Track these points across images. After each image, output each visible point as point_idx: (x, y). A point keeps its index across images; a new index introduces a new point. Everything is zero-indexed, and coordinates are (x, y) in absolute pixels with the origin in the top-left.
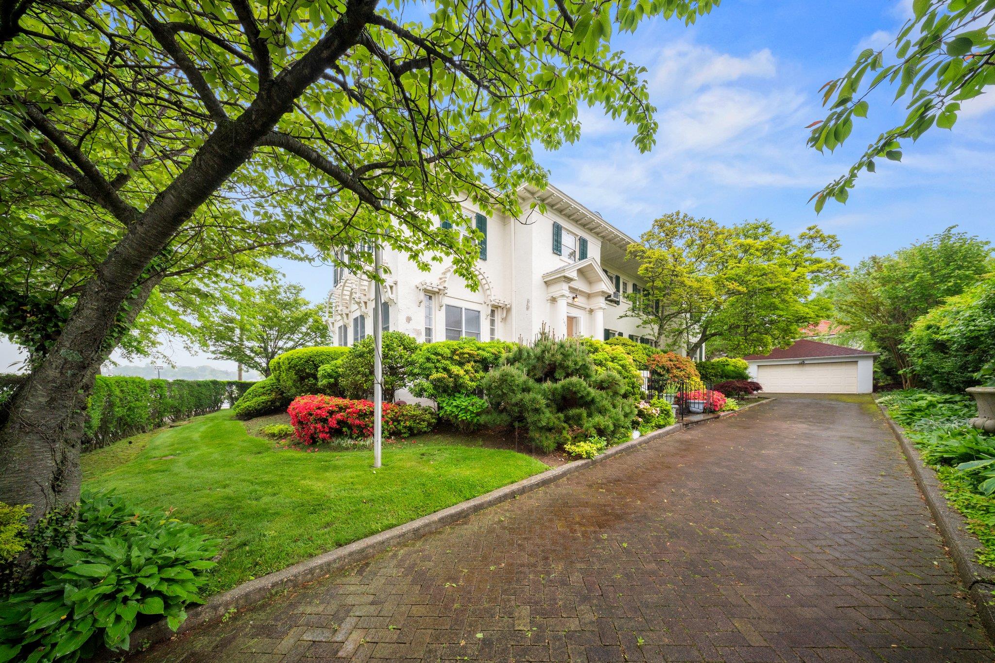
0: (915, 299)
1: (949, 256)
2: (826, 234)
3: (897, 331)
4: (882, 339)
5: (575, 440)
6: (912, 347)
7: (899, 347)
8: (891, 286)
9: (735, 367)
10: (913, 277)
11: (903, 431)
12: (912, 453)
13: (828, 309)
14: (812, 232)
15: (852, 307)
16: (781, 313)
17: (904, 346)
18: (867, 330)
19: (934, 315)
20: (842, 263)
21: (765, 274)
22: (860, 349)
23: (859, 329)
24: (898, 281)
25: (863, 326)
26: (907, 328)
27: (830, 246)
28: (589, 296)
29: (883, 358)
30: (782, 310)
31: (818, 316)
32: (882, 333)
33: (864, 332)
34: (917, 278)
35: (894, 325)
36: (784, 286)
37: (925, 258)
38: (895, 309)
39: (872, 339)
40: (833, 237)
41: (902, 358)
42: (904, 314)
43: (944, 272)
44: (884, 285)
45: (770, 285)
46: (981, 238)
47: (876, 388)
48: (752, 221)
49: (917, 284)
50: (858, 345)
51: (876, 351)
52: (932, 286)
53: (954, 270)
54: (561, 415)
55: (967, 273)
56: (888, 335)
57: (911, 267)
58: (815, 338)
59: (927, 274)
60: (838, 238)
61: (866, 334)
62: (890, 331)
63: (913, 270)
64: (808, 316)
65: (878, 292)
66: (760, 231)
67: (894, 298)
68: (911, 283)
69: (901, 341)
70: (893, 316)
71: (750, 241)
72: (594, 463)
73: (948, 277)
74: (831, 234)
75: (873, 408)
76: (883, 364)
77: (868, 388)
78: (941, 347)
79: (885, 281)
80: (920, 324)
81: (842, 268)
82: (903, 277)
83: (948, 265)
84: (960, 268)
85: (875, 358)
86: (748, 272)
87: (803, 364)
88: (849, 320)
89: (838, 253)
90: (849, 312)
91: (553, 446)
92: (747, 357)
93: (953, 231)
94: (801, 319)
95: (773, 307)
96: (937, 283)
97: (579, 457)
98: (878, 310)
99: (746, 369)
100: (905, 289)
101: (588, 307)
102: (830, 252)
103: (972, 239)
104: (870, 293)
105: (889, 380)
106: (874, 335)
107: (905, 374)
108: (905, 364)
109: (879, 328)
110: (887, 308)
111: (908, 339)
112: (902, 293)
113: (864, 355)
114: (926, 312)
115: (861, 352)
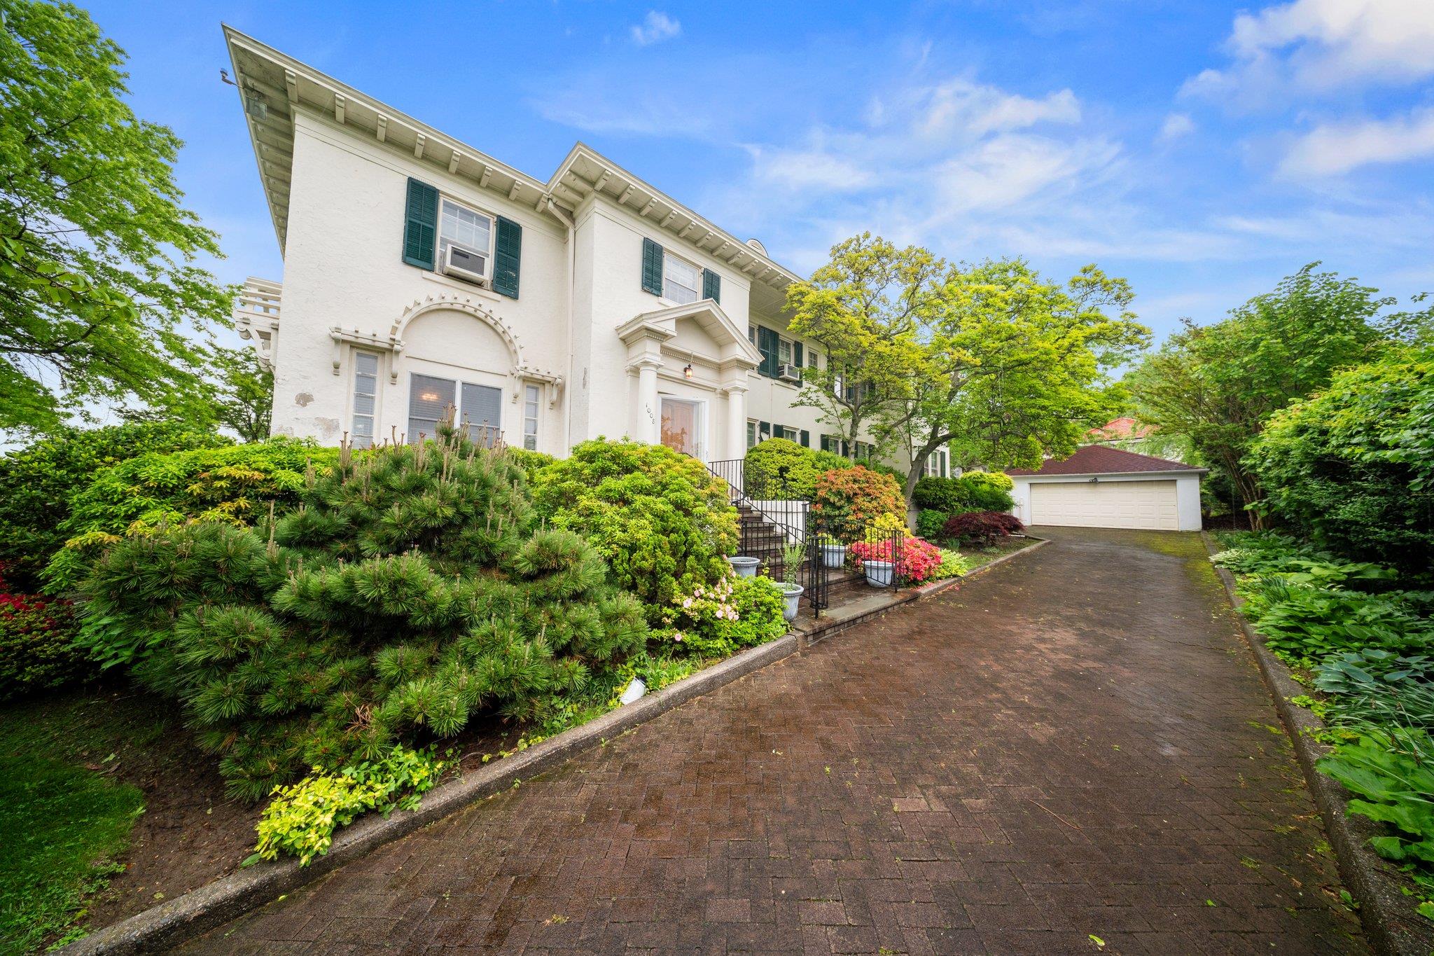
0: (1260, 382)
1: (1311, 313)
2: (1109, 279)
3: (1235, 436)
4: (1210, 448)
6: (1267, 464)
7: (1241, 462)
8: (1218, 361)
9: (992, 485)
10: (1255, 347)
13: (1121, 398)
14: (1089, 277)
15: (1159, 395)
16: (1046, 403)
17: (1250, 462)
18: (1185, 432)
20: (1138, 323)
21: (1011, 337)
22: (1178, 460)
23: (1174, 431)
24: (1229, 355)
25: (1179, 426)
26: (1255, 430)
27: (1118, 298)
28: (719, 368)
29: (1213, 475)
30: (1048, 398)
31: (1104, 408)
32: (1212, 439)
33: (1182, 436)
34: (1261, 348)
35: (1229, 426)
36: (1044, 357)
37: (1270, 315)
38: (1227, 399)
39: (1195, 448)
40: (1121, 283)
41: (1249, 482)
42: (1243, 409)
43: (1305, 337)
44: (1207, 361)
45: (1024, 356)
46: (1363, 283)
47: (1208, 523)
48: (997, 260)
49: (1263, 358)
50: (1175, 455)
51: (1201, 465)
52: (1287, 361)
53: (1321, 335)
55: (1346, 338)
56: (1221, 441)
57: (1249, 331)
58: (1115, 443)
59: (1277, 344)
60: (1129, 284)
61: (1184, 438)
62: (1222, 435)
63: (1253, 336)
64: (1089, 408)
65: (1198, 370)
66: (1011, 275)
67: (1225, 383)
68: (1253, 356)
69: (1245, 453)
70: (1225, 412)
73: (1313, 344)
74: (1118, 278)
76: (1214, 484)
77: (1196, 524)
79: (1209, 354)
80: (1276, 424)
81: (1139, 332)
82: (1238, 347)
83: (1311, 326)
84: (1331, 330)
85: (1202, 476)
86: (987, 334)
87: (1094, 482)
88: (1157, 418)
89: (1131, 308)
90: (1155, 404)
92: (1010, 471)
93: (1313, 272)
95: (1034, 393)
96: (1296, 357)
98: (1200, 400)
99: (1009, 488)
100: (1244, 367)
101: (719, 387)
102: (1118, 305)
103: (1346, 284)
104: (1186, 374)
105: (1225, 509)
106: (1197, 442)
107: (1255, 511)
108: (1254, 493)
109: (1205, 430)
110: (1213, 393)
111: (1256, 449)
112: (1237, 373)
113: (1184, 471)
114: (1283, 405)
115: (1179, 466)
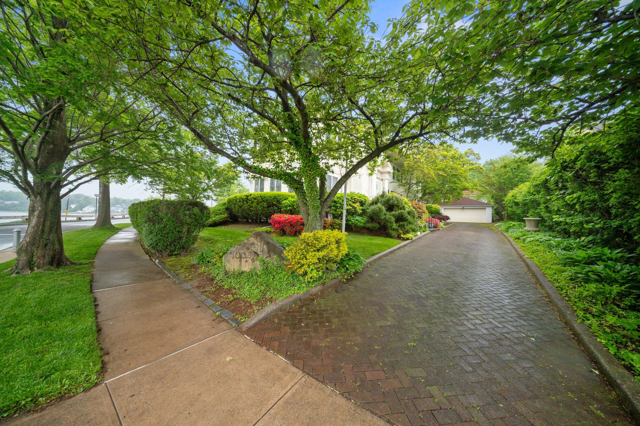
0: (507, 183)
2: (475, 153)
3: (502, 196)
4: (496, 199)
5: (404, 234)
6: (507, 203)
7: (502, 203)
8: (498, 177)
10: (506, 174)
11: (506, 234)
12: (509, 238)
15: (484, 184)
16: (458, 185)
17: (504, 202)
18: (489, 194)
19: (515, 191)
21: (453, 168)
22: (487, 202)
23: (486, 193)
24: (500, 176)
25: (488, 192)
26: (505, 195)
29: (495, 207)
31: (472, 188)
32: (496, 196)
35: (500, 194)
36: (460, 174)
38: (500, 187)
39: (491, 199)
40: (478, 154)
41: (504, 208)
42: (504, 189)
44: (496, 177)
45: (455, 173)
47: (493, 221)
49: (508, 177)
50: (485, 201)
51: (493, 204)
52: (513, 179)
54: (398, 225)
56: (498, 197)
58: (470, 197)
60: (480, 155)
61: (489, 196)
64: (469, 188)
65: (494, 179)
67: (500, 183)
68: (506, 177)
69: (503, 200)
70: (500, 189)
71: (445, 153)
72: (413, 241)
75: (494, 228)
76: (495, 210)
77: (490, 221)
78: (517, 204)
80: (510, 194)
82: (502, 174)
84: (522, 172)
85: (493, 207)
86: (446, 167)
87: (463, 208)
90: (483, 186)
91: (396, 236)
92: (440, 204)
94: (465, 189)
95: (455, 183)
96: (515, 178)
97: (408, 239)
98: (494, 186)
100: (504, 179)
101: (381, 178)
102: (477, 160)
104: (491, 179)
105: (498, 217)
106: (492, 197)
107: (505, 214)
108: (504, 210)
109: (494, 194)
110: (497, 185)
111: (506, 200)
112: (502, 181)
113: (488, 205)
114: (512, 189)
115: (486, 204)
